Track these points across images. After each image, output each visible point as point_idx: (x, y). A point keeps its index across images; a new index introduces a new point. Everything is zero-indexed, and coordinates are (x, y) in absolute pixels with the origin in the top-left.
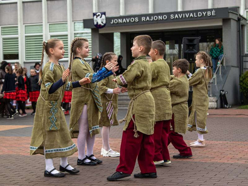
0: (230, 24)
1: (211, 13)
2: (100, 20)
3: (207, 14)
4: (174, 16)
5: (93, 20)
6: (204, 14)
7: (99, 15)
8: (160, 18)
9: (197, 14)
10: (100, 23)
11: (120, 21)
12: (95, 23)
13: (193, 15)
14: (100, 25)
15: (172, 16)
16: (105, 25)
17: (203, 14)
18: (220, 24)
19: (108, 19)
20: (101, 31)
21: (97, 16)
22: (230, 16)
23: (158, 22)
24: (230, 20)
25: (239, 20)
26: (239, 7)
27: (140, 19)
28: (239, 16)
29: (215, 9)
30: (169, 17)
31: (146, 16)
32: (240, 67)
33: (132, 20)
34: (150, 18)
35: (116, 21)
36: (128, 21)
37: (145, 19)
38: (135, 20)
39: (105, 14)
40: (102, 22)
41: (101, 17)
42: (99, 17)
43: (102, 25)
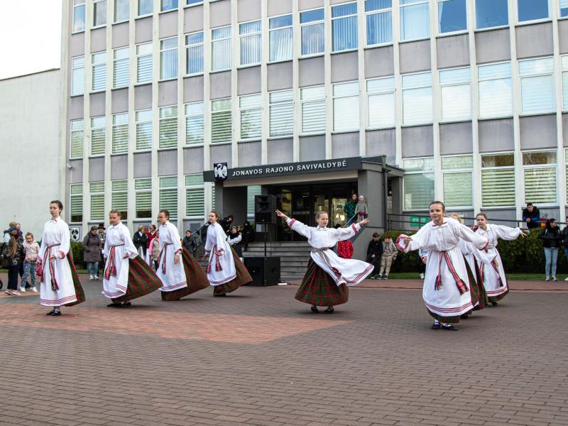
0: (366, 177)
1: (342, 164)
2: (221, 173)
3: (336, 165)
4: (301, 167)
5: (213, 172)
6: (334, 164)
7: (220, 166)
8: (286, 169)
9: (326, 165)
10: (221, 175)
11: (243, 173)
12: (216, 176)
13: (322, 165)
14: (221, 178)
15: (299, 168)
16: (226, 177)
17: (332, 165)
18: (355, 176)
19: (230, 171)
20: (226, 185)
21: (218, 168)
22: (365, 167)
23: (284, 174)
24: (365, 171)
25: (384, 171)
26: (385, 156)
27: (264, 171)
28: (385, 167)
29: (346, 159)
30: (295, 168)
31: (270, 167)
32: (385, 228)
33: (256, 171)
34: (275, 170)
35: (238, 173)
36: (251, 173)
37: (270, 171)
38: (258, 171)
39: (226, 165)
40: (223, 175)
41: (222, 169)
42: (220, 169)
43: (224, 177)
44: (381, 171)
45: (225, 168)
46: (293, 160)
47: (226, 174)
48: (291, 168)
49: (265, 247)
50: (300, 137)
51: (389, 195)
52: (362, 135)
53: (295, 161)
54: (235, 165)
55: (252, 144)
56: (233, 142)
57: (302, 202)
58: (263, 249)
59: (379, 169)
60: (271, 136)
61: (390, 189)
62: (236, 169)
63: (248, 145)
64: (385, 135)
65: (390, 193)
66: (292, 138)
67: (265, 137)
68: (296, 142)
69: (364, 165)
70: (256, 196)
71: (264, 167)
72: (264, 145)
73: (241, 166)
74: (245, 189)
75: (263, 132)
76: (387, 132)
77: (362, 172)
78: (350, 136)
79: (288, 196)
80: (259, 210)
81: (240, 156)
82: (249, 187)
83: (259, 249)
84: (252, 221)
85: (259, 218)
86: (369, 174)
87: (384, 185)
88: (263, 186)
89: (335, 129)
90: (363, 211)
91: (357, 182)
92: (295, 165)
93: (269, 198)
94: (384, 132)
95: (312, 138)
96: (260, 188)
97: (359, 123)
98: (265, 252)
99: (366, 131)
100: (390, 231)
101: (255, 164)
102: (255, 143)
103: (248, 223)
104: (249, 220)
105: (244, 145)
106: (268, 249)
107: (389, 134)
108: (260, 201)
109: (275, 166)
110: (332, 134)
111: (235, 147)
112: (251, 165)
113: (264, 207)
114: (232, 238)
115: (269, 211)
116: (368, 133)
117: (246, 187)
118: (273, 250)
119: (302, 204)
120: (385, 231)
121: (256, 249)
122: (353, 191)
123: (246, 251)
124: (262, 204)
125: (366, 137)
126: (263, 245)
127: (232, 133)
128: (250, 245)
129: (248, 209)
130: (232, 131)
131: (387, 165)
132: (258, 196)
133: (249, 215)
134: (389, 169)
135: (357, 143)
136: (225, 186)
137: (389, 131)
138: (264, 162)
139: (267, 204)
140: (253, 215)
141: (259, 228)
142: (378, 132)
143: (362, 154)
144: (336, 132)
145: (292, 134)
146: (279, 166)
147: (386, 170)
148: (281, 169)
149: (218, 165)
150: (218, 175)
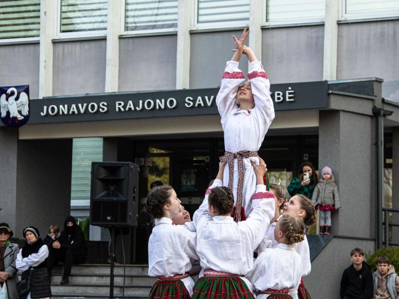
0: (338, 129)
1: (284, 96)
2: (15, 107)
4: (194, 101)
7: (12, 93)
8: (160, 103)
10: (14, 113)
11: (64, 109)
14: (15, 118)
15: (188, 101)
16: (27, 118)
18: (314, 123)
19: (36, 105)
20: (25, 135)
21: (8, 96)
22: (335, 103)
23: (155, 114)
24: (336, 112)
25: (376, 114)
26: (380, 81)
27: (111, 106)
28: (379, 105)
29: (294, 86)
30: (181, 103)
31: (125, 97)
32: (376, 239)
33: (93, 107)
34: (136, 104)
35: (53, 109)
36: (82, 111)
37: (124, 107)
38: (99, 107)
39: (27, 91)
40: (20, 112)
41: (17, 99)
42: (12, 99)
43: (20, 118)
44: (371, 113)
45: (24, 97)
46: (175, 85)
47: (25, 112)
48: (171, 102)
49: (112, 276)
50: (192, 33)
51: (388, 166)
52: (331, 31)
53: (179, 87)
54: (45, 90)
55: (86, 46)
56: (41, 39)
57: (193, 176)
58: (107, 281)
59: (367, 108)
60: (127, 29)
61: (388, 154)
62: (48, 101)
63: (78, 46)
64: (382, 34)
65: (389, 161)
66: (175, 35)
67: (114, 29)
68: (183, 44)
69: (333, 98)
70: (94, 164)
71: (111, 99)
72: (112, 49)
73: (59, 95)
74: (67, 144)
75: (109, 18)
76: (385, 25)
77: (328, 115)
78: (303, 33)
79: (163, 163)
80: (101, 195)
81: (57, 70)
82: (76, 143)
83: (94, 280)
84: (82, 217)
85: (98, 211)
86: (344, 119)
87: (376, 144)
88: (106, 140)
89: (271, 17)
90: (329, 202)
91: (316, 137)
92: (181, 94)
93: (122, 169)
94: (379, 27)
95: (218, 37)
96: (100, 143)
97: (324, 7)
98: (112, 286)
99: (340, 24)
100: (388, 247)
101: (92, 91)
102: (93, 44)
103: (73, 220)
104: (73, 214)
105: (68, 47)
106: (118, 281)
107: (391, 33)
108: (103, 174)
109: (137, 97)
110: (264, 29)
111: (46, 52)
112: (81, 93)
113: (112, 188)
114: (25, 255)
115: (122, 198)
116: (345, 29)
117: (70, 141)
118: (128, 282)
119: (193, 183)
120: (377, 247)
121: (87, 280)
122: (306, 157)
123: (65, 283)
124: (106, 182)
125: (339, 36)
126: (107, 271)
127: (42, 20)
128: (74, 270)
129: (73, 188)
130: (42, 14)
131: (383, 100)
132: (99, 164)
133: (74, 203)
134: (387, 108)
135: (318, 50)
136: (21, 138)
137: (391, 24)
138: (111, 86)
139: (118, 183)
140: (87, 203)
141: (96, 234)
143: (329, 74)
144: (271, 24)
145: (175, 25)
146: (144, 96)
147: (382, 113)
148: (149, 104)
149: (9, 91)
150: (8, 113)
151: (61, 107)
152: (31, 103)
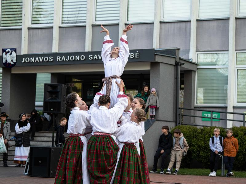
1: (135, 55)
2: (10, 58)
4: (93, 57)
5: (2, 57)
7: (9, 52)
8: (77, 58)
10: (9, 61)
11: (32, 59)
12: (4, 61)
14: (10, 63)
15: (90, 57)
16: (15, 63)
18: (148, 68)
19: (19, 57)
20: (14, 71)
22: (158, 59)
23: (75, 63)
24: (158, 63)
25: (177, 64)
26: (178, 49)
27: (55, 59)
28: (178, 60)
29: (139, 50)
30: (87, 58)
31: (61, 54)
32: (176, 122)
33: (46, 59)
34: (66, 58)
35: (27, 60)
36: (41, 61)
37: (61, 59)
38: (49, 59)
39: (15, 50)
40: (12, 61)
41: (11, 54)
42: (8, 54)
43: (12, 63)
44: (174, 64)
45: (14, 53)
46: (85, 49)
47: (15, 60)
48: (83, 57)
49: (53, 137)
50: (93, 26)
51: (181, 89)
52: (157, 26)
53: (87, 50)
54: (24, 51)
55: (43, 31)
56: (23, 27)
58: (51, 139)
59: (173, 62)
60: (63, 23)
61: (182, 83)
62: (25, 56)
63: (40, 31)
64: (180, 28)
65: (183, 86)
66: (85, 26)
67: (57, 23)
68: (89, 30)
69: (157, 57)
70: (45, 84)
71: (55, 55)
72: (56, 33)
73: (31, 53)
74: (34, 76)
75: (54, 18)
77: (155, 64)
78: (144, 27)
79: (79, 86)
80: (48, 99)
82: (38, 76)
83: (46, 139)
84: (40, 110)
86: (162, 66)
88: (53, 74)
89: (129, 19)
90: (154, 104)
91: (149, 75)
92: (87, 54)
93: (59, 87)
97: (153, 15)
99: (161, 23)
100: (181, 125)
101: (46, 51)
102: (47, 30)
105: (35, 31)
107: (184, 27)
108: (50, 89)
109: (66, 55)
110: (126, 24)
111: (25, 33)
112: (41, 52)
113: (54, 96)
115: (58, 100)
116: (163, 25)
120: (176, 125)
122: (145, 83)
124: (51, 93)
125: (161, 29)
127: (23, 18)
130: (23, 15)
131: (180, 58)
132: (48, 84)
133: (37, 103)
134: (182, 62)
135: (150, 35)
137: (184, 24)
138: (55, 49)
139: (57, 93)
140: (42, 103)
142: (173, 24)
143: (156, 46)
144: (129, 22)
145: (85, 22)
146: (70, 54)
147: (179, 64)
148: (72, 58)
149: (7, 51)
150: (6, 61)
151: (31, 58)
152: (17, 57)
